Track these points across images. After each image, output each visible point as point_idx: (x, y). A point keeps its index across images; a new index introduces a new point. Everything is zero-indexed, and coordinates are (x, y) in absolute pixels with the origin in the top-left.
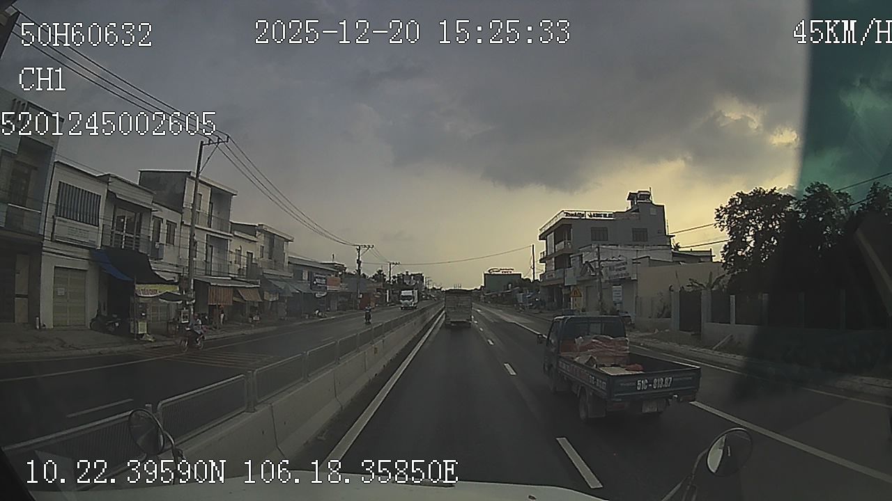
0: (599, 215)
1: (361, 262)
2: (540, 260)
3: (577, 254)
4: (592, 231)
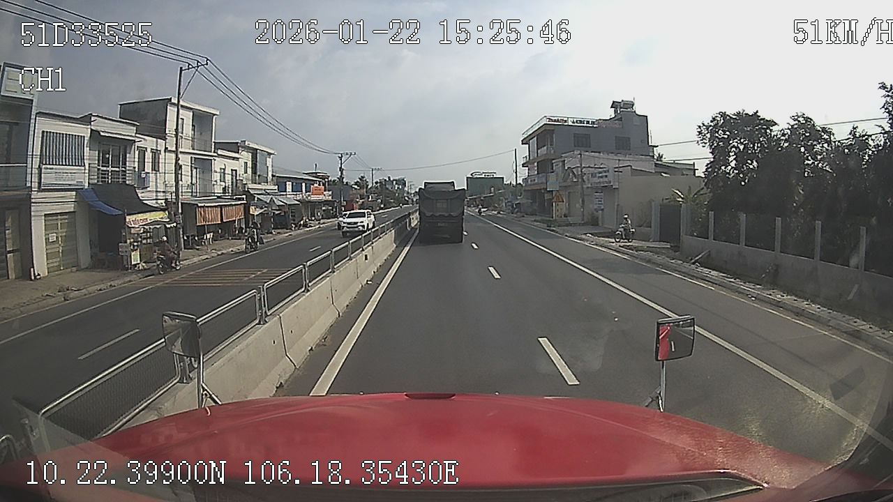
0: (582, 122)
1: (343, 169)
2: (523, 165)
3: (560, 159)
4: (574, 137)
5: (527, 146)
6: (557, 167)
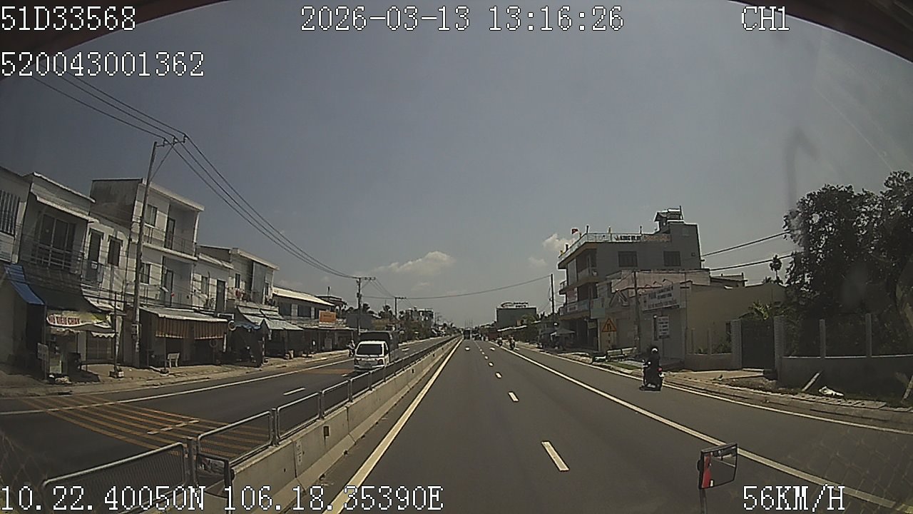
0: (626, 238)
1: (361, 296)
2: (560, 291)
3: (605, 282)
4: (619, 256)
5: (565, 270)
6: (602, 290)
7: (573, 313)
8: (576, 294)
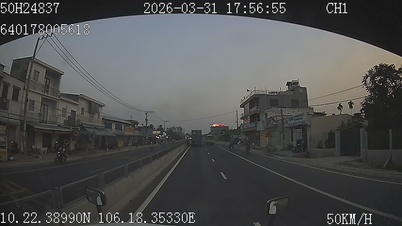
0: (273, 92)
1: (147, 120)
3: (264, 113)
4: (270, 101)
5: (243, 108)
6: (262, 117)
7: (248, 128)
8: (249, 119)
